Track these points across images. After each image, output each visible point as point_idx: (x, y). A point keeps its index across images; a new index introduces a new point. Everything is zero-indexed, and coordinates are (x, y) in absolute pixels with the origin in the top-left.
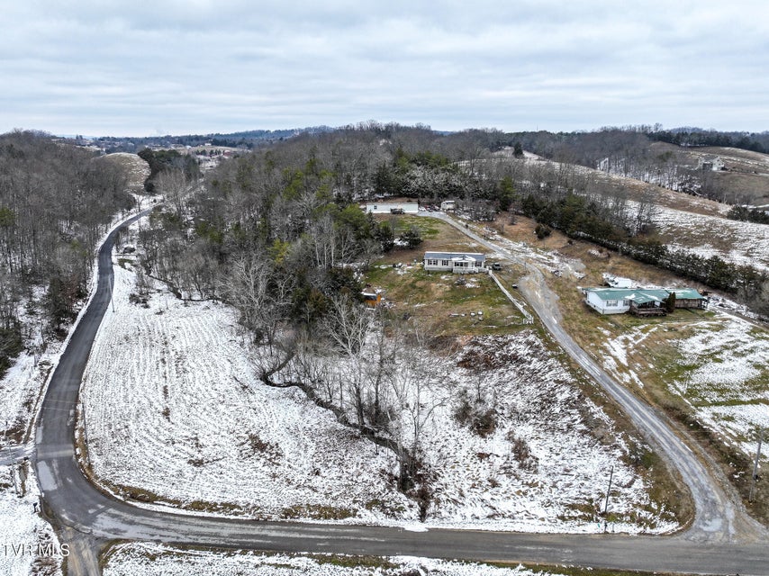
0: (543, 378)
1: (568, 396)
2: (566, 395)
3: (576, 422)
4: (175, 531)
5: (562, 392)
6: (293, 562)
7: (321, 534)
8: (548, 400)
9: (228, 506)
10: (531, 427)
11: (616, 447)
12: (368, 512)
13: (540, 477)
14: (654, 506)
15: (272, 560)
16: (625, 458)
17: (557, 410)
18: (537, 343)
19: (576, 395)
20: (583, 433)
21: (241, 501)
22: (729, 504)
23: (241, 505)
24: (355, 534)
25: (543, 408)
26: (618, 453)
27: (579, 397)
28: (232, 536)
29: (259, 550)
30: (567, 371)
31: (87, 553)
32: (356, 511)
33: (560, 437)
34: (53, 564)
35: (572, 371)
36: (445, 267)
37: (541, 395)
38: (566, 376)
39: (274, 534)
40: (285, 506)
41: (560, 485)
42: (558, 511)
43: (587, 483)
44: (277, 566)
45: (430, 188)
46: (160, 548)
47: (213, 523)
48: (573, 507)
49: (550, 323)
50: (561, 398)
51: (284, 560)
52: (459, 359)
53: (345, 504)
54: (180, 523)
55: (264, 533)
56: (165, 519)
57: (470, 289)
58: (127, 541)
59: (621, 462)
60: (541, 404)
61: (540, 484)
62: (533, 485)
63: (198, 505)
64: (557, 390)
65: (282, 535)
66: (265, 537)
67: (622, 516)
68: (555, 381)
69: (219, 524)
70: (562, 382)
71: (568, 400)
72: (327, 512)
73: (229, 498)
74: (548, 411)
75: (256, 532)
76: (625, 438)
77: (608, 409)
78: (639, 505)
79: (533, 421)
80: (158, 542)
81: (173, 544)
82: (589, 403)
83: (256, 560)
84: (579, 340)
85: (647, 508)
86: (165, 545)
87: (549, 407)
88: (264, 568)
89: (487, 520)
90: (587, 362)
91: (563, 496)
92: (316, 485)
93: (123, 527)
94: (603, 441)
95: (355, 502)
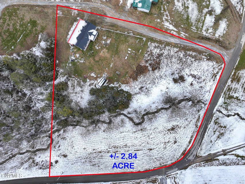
0: (172, 54)
1: (182, 54)
3: (191, 59)
4: (196, 146)
5: (180, 54)
6: (209, 128)
7: (204, 122)
8: (180, 60)
9: (192, 137)
10: (186, 69)
11: (204, 58)
12: (200, 112)
13: (203, 78)
14: (219, 64)
15: (207, 131)
16: (208, 60)
17: (184, 60)
18: (157, 45)
20: (195, 60)
21: (191, 135)
22: (223, 51)
23: (192, 135)
24: (206, 117)
25: (182, 62)
26: (205, 60)
27: (184, 52)
28: (200, 137)
29: (205, 133)
30: (174, 48)
31: (198, 159)
32: (199, 115)
33: (193, 65)
34: (199, 164)
37: (178, 60)
38: (176, 49)
39: (202, 130)
40: (195, 127)
41: (207, 76)
42: (212, 80)
43: (209, 71)
44: (209, 130)
46: (200, 148)
47: (196, 140)
48: (212, 77)
51: (208, 129)
52: (151, 69)
53: (197, 116)
54: (194, 145)
55: (201, 131)
56: (192, 148)
58: (197, 154)
59: (207, 61)
60: (180, 62)
61: (205, 79)
62: (204, 80)
63: (190, 142)
65: (203, 129)
66: (202, 132)
67: (218, 71)
68: (175, 53)
69: (196, 139)
70: (177, 52)
71: (183, 55)
72: (198, 120)
73: (190, 136)
74: (184, 62)
75: (201, 133)
76: (203, 55)
77: (193, 51)
78: (218, 67)
79: (185, 67)
80: (198, 149)
81: (200, 146)
82: (188, 52)
83: (206, 133)
85: (219, 66)
86: (199, 147)
88: (208, 132)
89: (210, 93)
91: (209, 77)
92: (190, 120)
93: (193, 155)
94: (200, 59)
95: (197, 114)
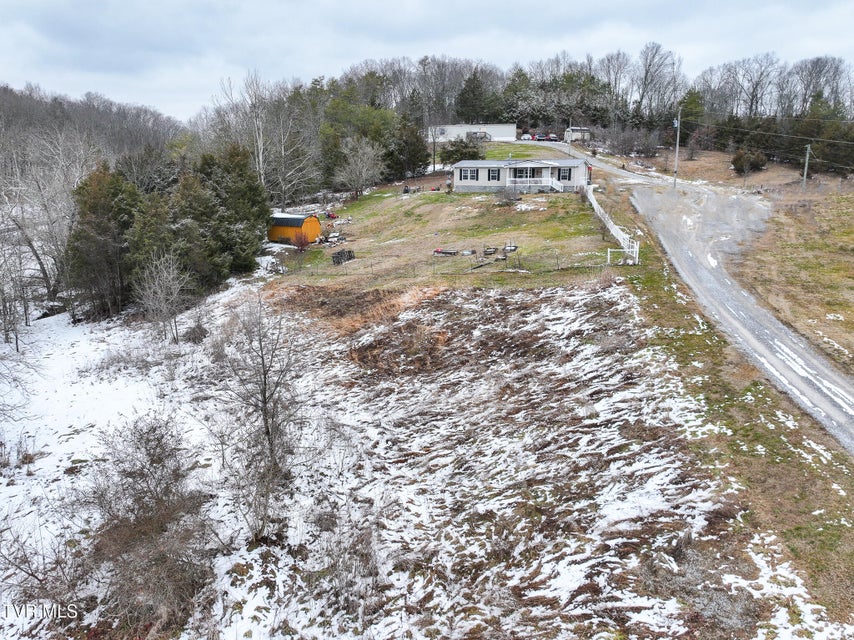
0: (581, 412)
2: (648, 501)
5: (634, 481)
18: (621, 307)
19: (702, 502)
25: (501, 555)
27: (716, 519)
30: (694, 390)
35: (719, 396)
36: (494, 183)
38: (684, 413)
45: (551, 110)
49: (694, 265)
50: (617, 509)
57: (523, 213)
64: (613, 469)
68: (625, 428)
70: (654, 434)
74: (516, 576)
84: (784, 304)
87: (532, 554)
90: (799, 367)
